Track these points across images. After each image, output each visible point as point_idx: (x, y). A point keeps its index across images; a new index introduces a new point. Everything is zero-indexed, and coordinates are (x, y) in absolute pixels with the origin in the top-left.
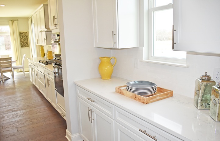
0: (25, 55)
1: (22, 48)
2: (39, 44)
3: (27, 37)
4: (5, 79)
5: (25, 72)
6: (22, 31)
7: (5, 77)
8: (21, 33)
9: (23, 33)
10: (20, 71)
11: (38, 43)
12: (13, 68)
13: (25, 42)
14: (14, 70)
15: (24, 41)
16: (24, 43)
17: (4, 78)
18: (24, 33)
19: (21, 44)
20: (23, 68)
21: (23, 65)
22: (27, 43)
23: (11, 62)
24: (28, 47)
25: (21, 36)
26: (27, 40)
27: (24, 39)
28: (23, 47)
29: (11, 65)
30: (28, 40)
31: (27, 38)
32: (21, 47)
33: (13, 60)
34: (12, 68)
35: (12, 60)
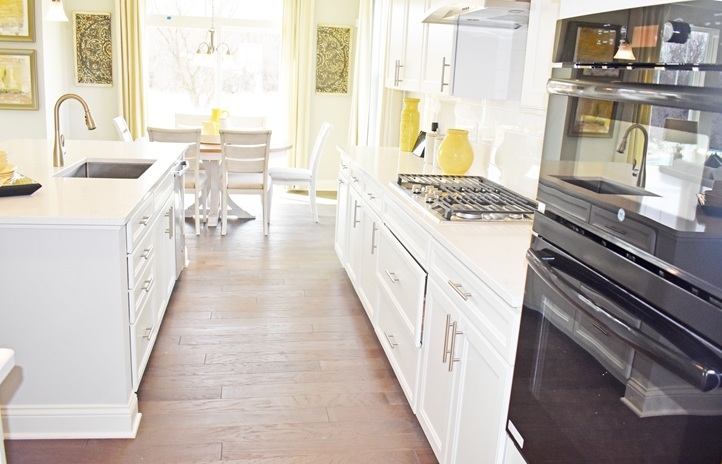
0: (327, 125)
1: (320, 94)
2: (402, 87)
3: (345, 48)
4: (234, 217)
5: (320, 194)
6: (329, 22)
7: (236, 209)
8: (323, 32)
9: (333, 31)
10: (297, 188)
11: (397, 81)
12: (273, 179)
13: (334, 68)
14: (274, 186)
15: (332, 66)
16: (330, 73)
17: (229, 213)
18: (336, 30)
19: (319, 77)
20: (310, 180)
21: (314, 171)
22: (343, 74)
23: (265, 152)
24: (344, 91)
25: (324, 45)
26: (346, 62)
27: (335, 56)
28: (322, 90)
29: (265, 163)
30: (350, 62)
31: (346, 56)
32: (318, 88)
33: (275, 143)
34: (265, 179)
35: (273, 145)
